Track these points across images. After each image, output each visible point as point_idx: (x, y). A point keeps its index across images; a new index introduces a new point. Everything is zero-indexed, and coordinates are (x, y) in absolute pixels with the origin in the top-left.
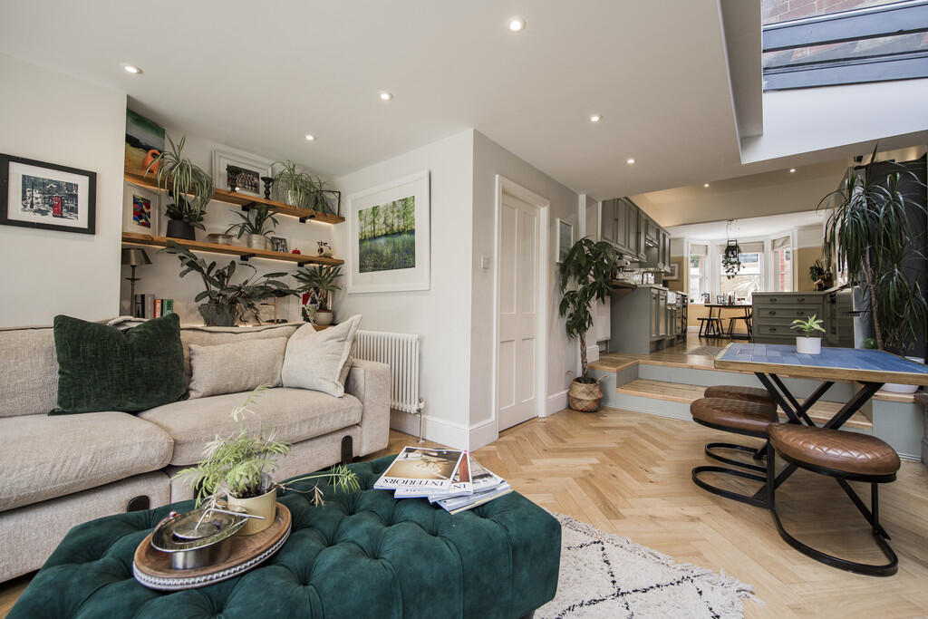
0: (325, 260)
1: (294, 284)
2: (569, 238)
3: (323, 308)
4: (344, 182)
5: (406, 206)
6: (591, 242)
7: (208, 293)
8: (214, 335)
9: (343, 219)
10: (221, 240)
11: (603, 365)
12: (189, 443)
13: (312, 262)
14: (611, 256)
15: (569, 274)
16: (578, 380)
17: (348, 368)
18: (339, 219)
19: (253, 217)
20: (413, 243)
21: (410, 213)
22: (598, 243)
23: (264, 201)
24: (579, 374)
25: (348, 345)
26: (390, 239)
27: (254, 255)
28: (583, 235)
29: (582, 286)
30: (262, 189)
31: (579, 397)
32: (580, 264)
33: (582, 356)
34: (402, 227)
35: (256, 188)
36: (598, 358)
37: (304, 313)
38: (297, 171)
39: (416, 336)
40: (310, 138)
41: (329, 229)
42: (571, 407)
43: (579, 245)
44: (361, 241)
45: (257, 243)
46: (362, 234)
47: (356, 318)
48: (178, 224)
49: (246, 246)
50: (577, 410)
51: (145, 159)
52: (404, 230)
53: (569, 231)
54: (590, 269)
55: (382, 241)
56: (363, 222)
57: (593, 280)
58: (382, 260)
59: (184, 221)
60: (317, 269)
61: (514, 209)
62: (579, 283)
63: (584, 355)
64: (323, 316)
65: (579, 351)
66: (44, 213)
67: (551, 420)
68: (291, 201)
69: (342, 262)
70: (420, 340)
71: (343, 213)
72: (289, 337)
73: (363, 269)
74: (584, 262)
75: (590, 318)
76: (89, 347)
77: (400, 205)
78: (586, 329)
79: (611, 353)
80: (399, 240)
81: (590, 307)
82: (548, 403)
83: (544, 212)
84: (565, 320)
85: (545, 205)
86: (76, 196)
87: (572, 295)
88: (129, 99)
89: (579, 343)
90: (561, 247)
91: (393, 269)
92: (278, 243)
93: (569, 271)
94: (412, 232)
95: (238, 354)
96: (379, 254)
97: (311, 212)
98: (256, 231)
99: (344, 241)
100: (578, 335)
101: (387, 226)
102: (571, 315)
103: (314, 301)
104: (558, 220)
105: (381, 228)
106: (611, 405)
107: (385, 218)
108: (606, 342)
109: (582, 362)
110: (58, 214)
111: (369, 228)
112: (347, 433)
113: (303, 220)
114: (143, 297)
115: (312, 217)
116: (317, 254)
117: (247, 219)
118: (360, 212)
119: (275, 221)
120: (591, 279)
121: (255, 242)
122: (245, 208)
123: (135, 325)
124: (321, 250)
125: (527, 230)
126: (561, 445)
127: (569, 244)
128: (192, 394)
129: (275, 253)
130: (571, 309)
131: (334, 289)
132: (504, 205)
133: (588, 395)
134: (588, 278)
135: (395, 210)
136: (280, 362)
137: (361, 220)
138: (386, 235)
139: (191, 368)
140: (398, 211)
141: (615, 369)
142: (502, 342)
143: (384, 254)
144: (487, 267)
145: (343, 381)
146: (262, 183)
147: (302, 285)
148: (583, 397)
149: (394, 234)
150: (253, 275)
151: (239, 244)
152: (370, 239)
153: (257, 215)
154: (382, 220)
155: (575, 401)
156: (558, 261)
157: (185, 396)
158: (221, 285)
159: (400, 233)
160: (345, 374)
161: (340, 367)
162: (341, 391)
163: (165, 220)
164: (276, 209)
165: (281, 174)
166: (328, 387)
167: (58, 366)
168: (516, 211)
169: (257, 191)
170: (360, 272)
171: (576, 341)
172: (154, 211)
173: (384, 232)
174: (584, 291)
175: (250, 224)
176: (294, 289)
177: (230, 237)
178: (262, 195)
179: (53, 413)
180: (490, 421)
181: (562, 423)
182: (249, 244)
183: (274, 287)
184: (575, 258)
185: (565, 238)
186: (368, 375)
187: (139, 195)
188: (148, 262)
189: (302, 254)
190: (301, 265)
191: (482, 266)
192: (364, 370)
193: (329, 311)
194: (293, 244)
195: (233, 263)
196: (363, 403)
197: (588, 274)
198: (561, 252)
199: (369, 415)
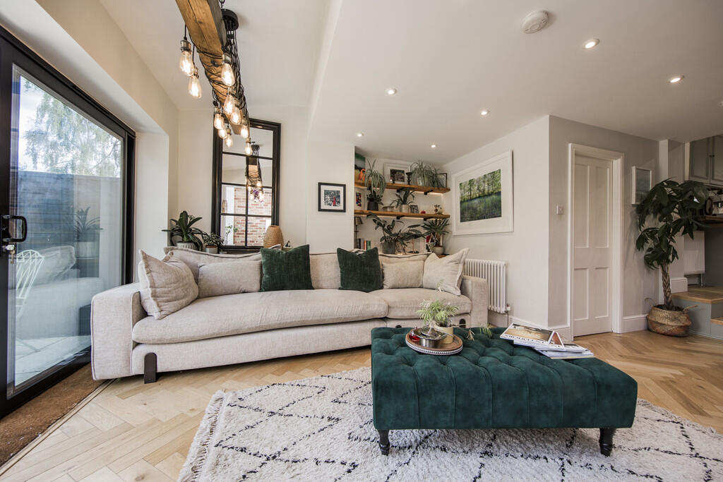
0: (440, 216)
1: (423, 231)
2: (648, 181)
3: (437, 245)
4: (449, 167)
5: (494, 177)
6: (674, 183)
7: (384, 238)
8: (391, 259)
9: (449, 190)
10: (388, 209)
11: (691, 295)
12: (393, 308)
13: (432, 217)
14: (702, 194)
15: (648, 213)
16: (660, 307)
17: (461, 280)
18: (447, 190)
19: (402, 194)
20: (500, 201)
21: (497, 181)
22: (685, 182)
23: (408, 186)
24: (661, 301)
25: (461, 266)
26: (481, 199)
27: (403, 216)
28: (664, 176)
29: (662, 224)
30: (406, 179)
31: (660, 321)
32: (660, 204)
33: (664, 286)
34: (491, 191)
35: (403, 179)
36: (686, 290)
37: (427, 248)
38: (424, 166)
39: (504, 263)
40: (434, 146)
41: (440, 196)
42: (650, 329)
43: (659, 187)
44: (461, 202)
45: (405, 209)
46: (462, 198)
47: (466, 250)
48: (372, 203)
49: (399, 211)
50: (658, 333)
51: (360, 175)
52: (492, 193)
53: (649, 175)
54: (675, 207)
55: (476, 201)
56: (463, 191)
57: (678, 217)
58: (476, 214)
59: (374, 201)
60: (434, 222)
61: (587, 166)
62: (660, 220)
63: (666, 285)
64: (439, 249)
65: (661, 282)
66: (330, 205)
67: (626, 336)
68: (421, 184)
69: (449, 216)
70: (506, 266)
71: (448, 186)
72: (424, 261)
73: (462, 220)
74: (665, 202)
75: (675, 252)
76: (349, 262)
77: (489, 177)
78: (668, 261)
79: (705, 286)
80: (488, 199)
81: (674, 242)
82: (623, 323)
83: (617, 164)
84: (643, 253)
85: (618, 157)
86: (339, 196)
87: (652, 232)
88: (356, 147)
89: (661, 275)
90: (637, 190)
91: (484, 218)
92: (414, 208)
93: (647, 211)
94: (499, 193)
95: (403, 268)
96: (475, 210)
97: (431, 188)
98: (404, 202)
99: (450, 203)
100: (660, 267)
101: (480, 191)
102: (650, 249)
103: (432, 241)
104: (634, 169)
105: (475, 192)
106: (703, 333)
107: (478, 186)
108: (699, 276)
109: (665, 291)
110: (334, 205)
111: (467, 194)
112: (462, 317)
113: (426, 194)
114: (360, 239)
115: (432, 191)
116: (434, 213)
117: (399, 196)
118: (461, 184)
119: (413, 197)
120: (675, 216)
121: (403, 209)
122: (398, 191)
123: (362, 253)
124: (437, 210)
125: (600, 180)
126: (638, 356)
127: (649, 187)
128: (385, 287)
129: (412, 214)
130: (650, 244)
131: (444, 233)
132: (577, 165)
133: (672, 320)
134: (671, 216)
135: (486, 179)
136: (421, 274)
137: (461, 189)
138: (479, 197)
139: (383, 274)
140: (488, 181)
141: (710, 300)
142: (575, 269)
143: (478, 209)
144: (562, 212)
145: (459, 285)
146: (406, 176)
147: (426, 231)
148: (666, 322)
149: (485, 196)
150: (403, 227)
151: (396, 211)
152: (467, 201)
153: (404, 194)
154: (476, 188)
155: (655, 325)
156: (634, 202)
157: (382, 288)
158: (390, 233)
159: (489, 195)
160: (460, 283)
161: (458, 279)
162: (459, 292)
163: (367, 202)
164: (414, 189)
165: (416, 169)
166: (452, 289)
167: (340, 269)
168: (588, 167)
169: (404, 181)
170: (461, 221)
171: (657, 274)
172: (362, 198)
173: (478, 195)
174: (667, 228)
175: (401, 200)
176: (423, 233)
177: (393, 207)
178: (406, 182)
179: (340, 289)
180: (566, 326)
181: (639, 340)
182: (401, 210)
183: (414, 233)
184: (655, 198)
185: (641, 181)
186: (474, 284)
187: (358, 192)
188: (362, 223)
189: (427, 213)
190: (425, 220)
191: (557, 212)
192: (471, 281)
193: (441, 247)
194: (421, 208)
195: (394, 221)
196: (471, 300)
197: (672, 211)
198: (637, 195)
199: (475, 309)
